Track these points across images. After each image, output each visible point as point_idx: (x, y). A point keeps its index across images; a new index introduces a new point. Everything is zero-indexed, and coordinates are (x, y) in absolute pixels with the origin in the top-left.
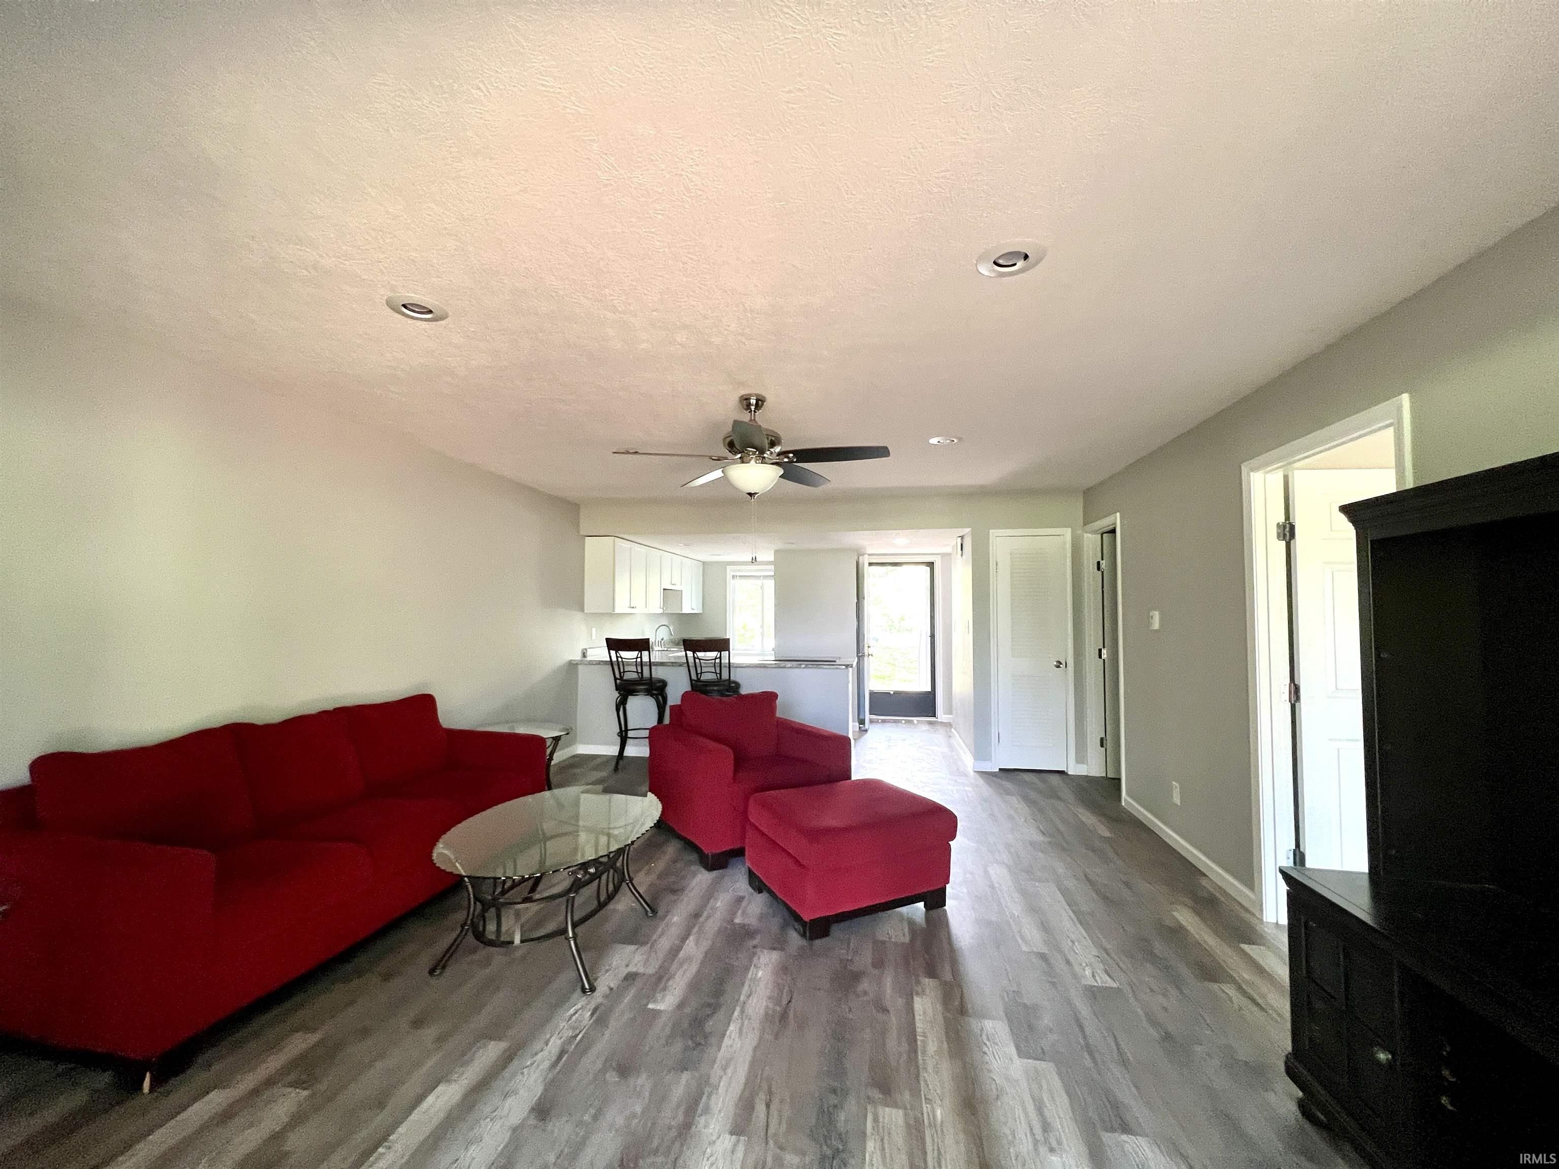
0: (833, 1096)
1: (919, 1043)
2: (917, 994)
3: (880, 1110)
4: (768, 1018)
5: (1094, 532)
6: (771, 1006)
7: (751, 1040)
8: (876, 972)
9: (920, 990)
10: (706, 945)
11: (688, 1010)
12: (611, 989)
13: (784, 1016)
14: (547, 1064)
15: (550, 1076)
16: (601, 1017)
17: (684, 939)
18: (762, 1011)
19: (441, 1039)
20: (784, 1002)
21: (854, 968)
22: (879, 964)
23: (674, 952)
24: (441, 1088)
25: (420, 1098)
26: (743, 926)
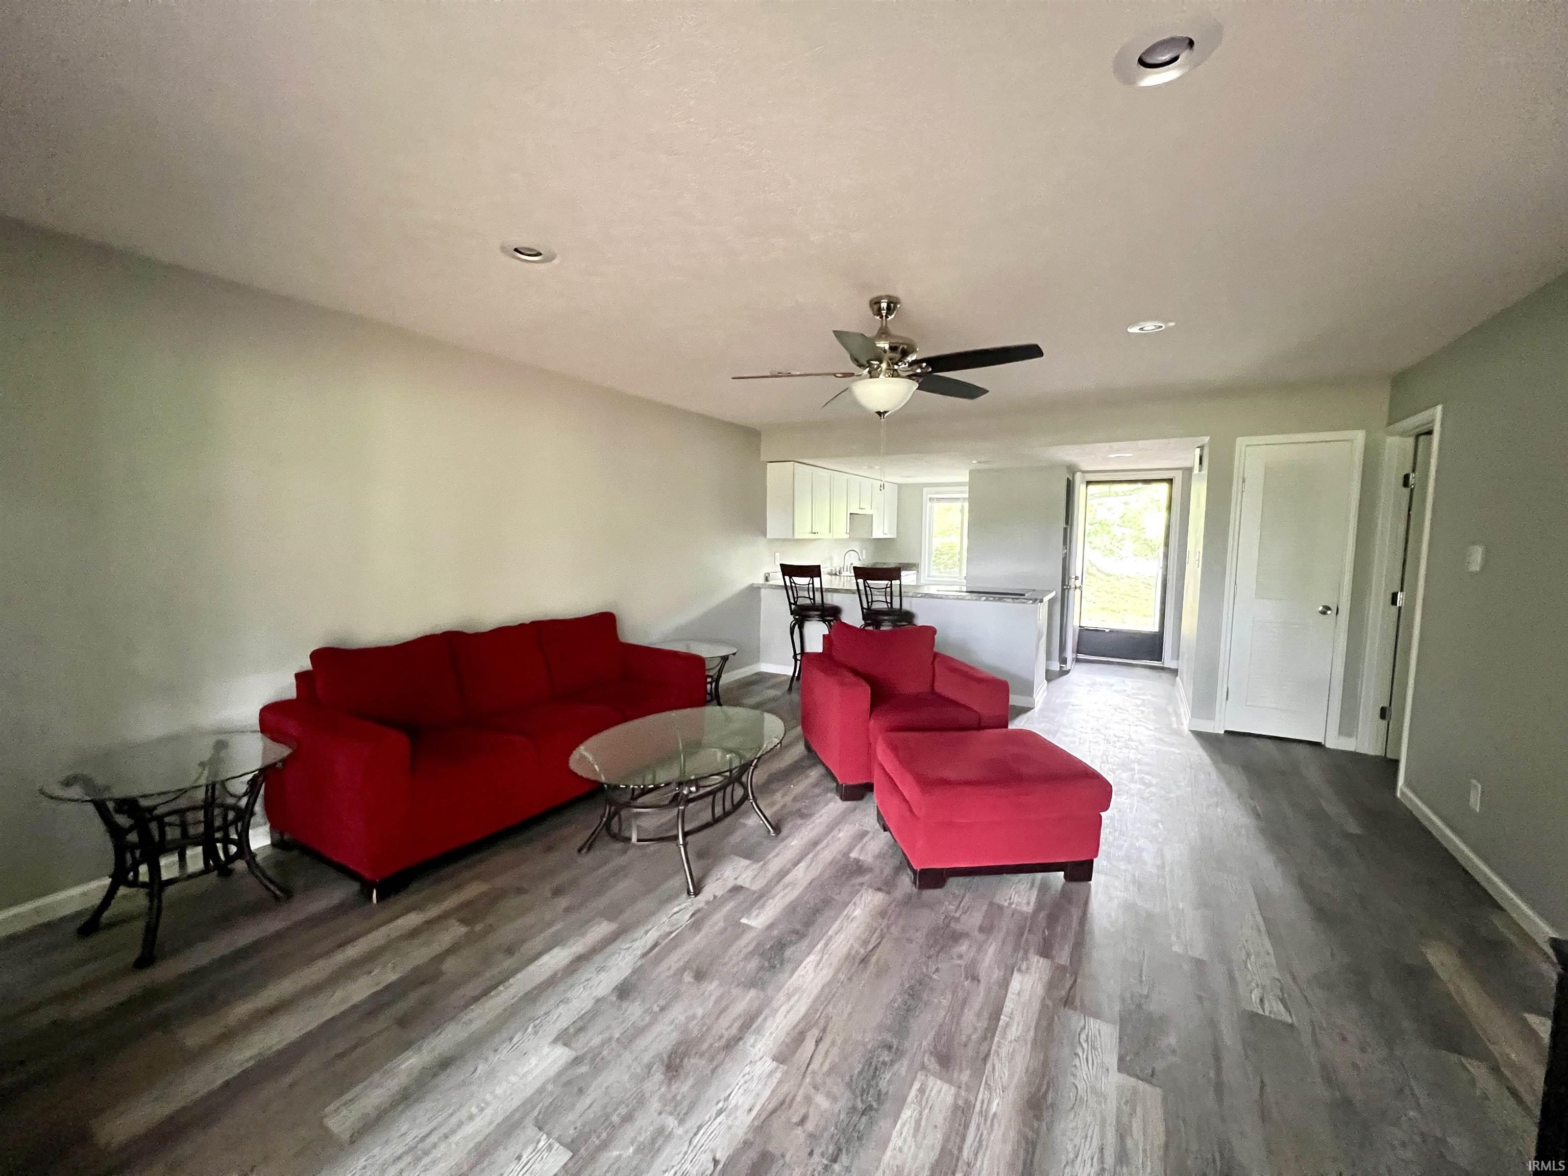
0: (886, 1052)
1: (1001, 1023)
2: (1019, 970)
3: (931, 1080)
4: (849, 957)
5: (1403, 434)
6: (856, 946)
7: (826, 974)
8: (981, 937)
9: (1024, 967)
10: (814, 873)
11: (776, 932)
12: (715, 897)
13: (864, 960)
14: (639, 953)
15: (639, 964)
16: (698, 921)
17: (796, 864)
18: (845, 950)
19: (568, 910)
20: (870, 947)
21: (957, 927)
22: (987, 929)
23: (783, 874)
24: (556, 951)
25: (539, 955)
26: (857, 861)
